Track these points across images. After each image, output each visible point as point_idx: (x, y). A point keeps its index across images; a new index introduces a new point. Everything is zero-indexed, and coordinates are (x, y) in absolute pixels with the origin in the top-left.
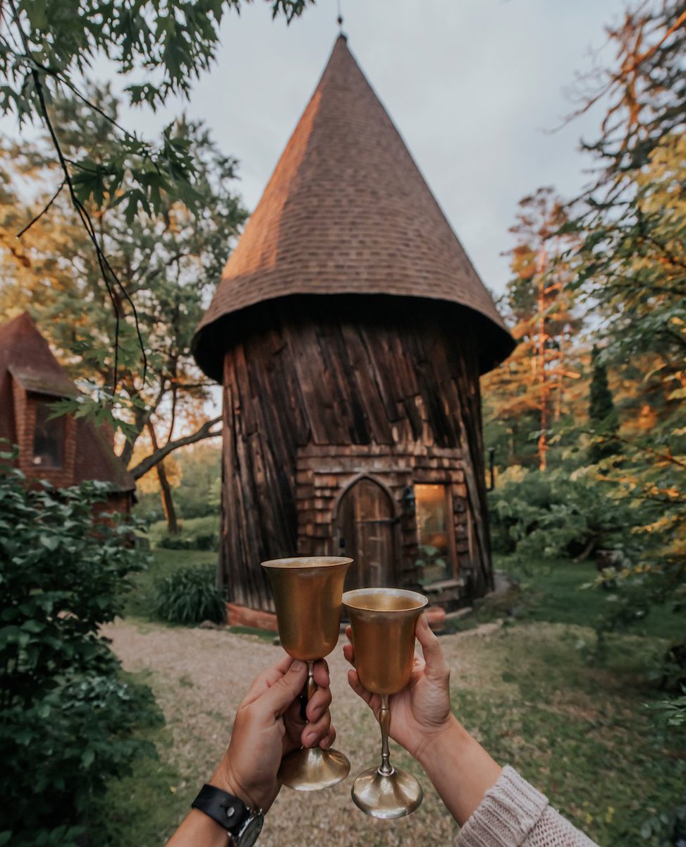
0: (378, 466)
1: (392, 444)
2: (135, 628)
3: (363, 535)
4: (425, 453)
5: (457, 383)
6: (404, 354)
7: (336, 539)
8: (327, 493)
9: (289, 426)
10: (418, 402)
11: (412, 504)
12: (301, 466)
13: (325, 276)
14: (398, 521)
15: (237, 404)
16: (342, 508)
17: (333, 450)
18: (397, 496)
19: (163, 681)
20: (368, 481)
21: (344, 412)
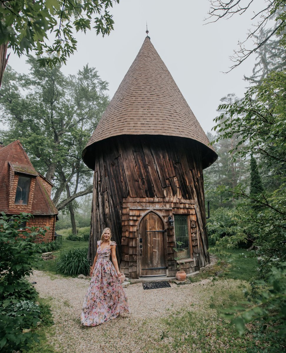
0: (157, 207)
1: (164, 197)
2: (49, 277)
3: (150, 237)
4: (178, 201)
5: (192, 172)
6: (169, 160)
7: (138, 239)
8: (135, 218)
9: (120, 189)
10: (175, 179)
11: (172, 224)
12: (124, 206)
13: (136, 128)
14: (166, 231)
15: (99, 179)
16: (141, 225)
17: (138, 200)
18: (165, 220)
19: (57, 303)
20: (153, 213)
21: (143, 183)
